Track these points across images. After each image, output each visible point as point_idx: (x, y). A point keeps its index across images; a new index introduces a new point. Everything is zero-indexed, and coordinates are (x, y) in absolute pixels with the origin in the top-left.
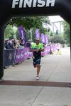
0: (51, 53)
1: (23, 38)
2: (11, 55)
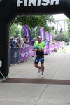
1: (27, 36)
2: (16, 53)
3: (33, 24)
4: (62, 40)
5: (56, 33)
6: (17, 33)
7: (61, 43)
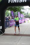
0: (25, 22)
1: (13, 15)
2: (8, 23)
3: (15, 10)
4: (28, 17)
5: (25, 14)
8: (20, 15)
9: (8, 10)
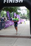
0: (21, 23)
2: (3, 24)
4: (24, 18)
5: (21, 15)
6: (4, 15)
7: (23, 19)
8: (16, 15)
9: (4, 10)
